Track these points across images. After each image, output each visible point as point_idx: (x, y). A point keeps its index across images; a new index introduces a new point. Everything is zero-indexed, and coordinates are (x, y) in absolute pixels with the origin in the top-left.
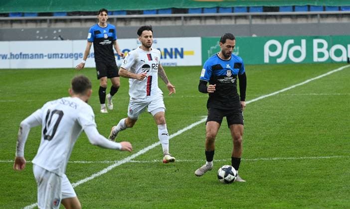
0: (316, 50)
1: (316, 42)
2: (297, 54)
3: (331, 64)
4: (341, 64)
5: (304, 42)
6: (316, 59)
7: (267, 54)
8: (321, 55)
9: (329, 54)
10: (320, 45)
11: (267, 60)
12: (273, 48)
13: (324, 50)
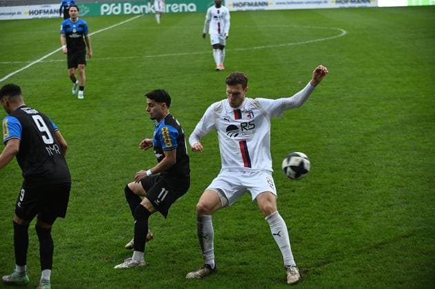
0: (125, 9)
1: (125, 5)
2: (117, 10)
3: (132, 15)
4: (137, 14)
5: (120, 5)
6: (125, 12)
7: (103, 11)
8: (128, 11)
9: (131, 10)
10: (127, 6)
11: (102, 14)
12: (105, 8)
13: (129, 8)
